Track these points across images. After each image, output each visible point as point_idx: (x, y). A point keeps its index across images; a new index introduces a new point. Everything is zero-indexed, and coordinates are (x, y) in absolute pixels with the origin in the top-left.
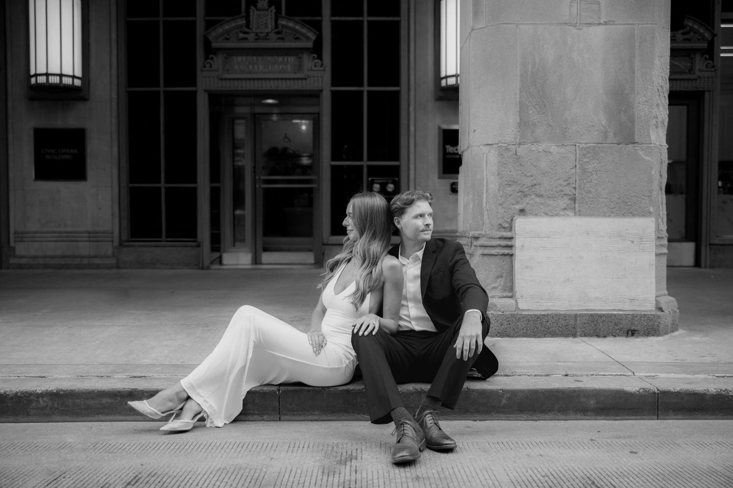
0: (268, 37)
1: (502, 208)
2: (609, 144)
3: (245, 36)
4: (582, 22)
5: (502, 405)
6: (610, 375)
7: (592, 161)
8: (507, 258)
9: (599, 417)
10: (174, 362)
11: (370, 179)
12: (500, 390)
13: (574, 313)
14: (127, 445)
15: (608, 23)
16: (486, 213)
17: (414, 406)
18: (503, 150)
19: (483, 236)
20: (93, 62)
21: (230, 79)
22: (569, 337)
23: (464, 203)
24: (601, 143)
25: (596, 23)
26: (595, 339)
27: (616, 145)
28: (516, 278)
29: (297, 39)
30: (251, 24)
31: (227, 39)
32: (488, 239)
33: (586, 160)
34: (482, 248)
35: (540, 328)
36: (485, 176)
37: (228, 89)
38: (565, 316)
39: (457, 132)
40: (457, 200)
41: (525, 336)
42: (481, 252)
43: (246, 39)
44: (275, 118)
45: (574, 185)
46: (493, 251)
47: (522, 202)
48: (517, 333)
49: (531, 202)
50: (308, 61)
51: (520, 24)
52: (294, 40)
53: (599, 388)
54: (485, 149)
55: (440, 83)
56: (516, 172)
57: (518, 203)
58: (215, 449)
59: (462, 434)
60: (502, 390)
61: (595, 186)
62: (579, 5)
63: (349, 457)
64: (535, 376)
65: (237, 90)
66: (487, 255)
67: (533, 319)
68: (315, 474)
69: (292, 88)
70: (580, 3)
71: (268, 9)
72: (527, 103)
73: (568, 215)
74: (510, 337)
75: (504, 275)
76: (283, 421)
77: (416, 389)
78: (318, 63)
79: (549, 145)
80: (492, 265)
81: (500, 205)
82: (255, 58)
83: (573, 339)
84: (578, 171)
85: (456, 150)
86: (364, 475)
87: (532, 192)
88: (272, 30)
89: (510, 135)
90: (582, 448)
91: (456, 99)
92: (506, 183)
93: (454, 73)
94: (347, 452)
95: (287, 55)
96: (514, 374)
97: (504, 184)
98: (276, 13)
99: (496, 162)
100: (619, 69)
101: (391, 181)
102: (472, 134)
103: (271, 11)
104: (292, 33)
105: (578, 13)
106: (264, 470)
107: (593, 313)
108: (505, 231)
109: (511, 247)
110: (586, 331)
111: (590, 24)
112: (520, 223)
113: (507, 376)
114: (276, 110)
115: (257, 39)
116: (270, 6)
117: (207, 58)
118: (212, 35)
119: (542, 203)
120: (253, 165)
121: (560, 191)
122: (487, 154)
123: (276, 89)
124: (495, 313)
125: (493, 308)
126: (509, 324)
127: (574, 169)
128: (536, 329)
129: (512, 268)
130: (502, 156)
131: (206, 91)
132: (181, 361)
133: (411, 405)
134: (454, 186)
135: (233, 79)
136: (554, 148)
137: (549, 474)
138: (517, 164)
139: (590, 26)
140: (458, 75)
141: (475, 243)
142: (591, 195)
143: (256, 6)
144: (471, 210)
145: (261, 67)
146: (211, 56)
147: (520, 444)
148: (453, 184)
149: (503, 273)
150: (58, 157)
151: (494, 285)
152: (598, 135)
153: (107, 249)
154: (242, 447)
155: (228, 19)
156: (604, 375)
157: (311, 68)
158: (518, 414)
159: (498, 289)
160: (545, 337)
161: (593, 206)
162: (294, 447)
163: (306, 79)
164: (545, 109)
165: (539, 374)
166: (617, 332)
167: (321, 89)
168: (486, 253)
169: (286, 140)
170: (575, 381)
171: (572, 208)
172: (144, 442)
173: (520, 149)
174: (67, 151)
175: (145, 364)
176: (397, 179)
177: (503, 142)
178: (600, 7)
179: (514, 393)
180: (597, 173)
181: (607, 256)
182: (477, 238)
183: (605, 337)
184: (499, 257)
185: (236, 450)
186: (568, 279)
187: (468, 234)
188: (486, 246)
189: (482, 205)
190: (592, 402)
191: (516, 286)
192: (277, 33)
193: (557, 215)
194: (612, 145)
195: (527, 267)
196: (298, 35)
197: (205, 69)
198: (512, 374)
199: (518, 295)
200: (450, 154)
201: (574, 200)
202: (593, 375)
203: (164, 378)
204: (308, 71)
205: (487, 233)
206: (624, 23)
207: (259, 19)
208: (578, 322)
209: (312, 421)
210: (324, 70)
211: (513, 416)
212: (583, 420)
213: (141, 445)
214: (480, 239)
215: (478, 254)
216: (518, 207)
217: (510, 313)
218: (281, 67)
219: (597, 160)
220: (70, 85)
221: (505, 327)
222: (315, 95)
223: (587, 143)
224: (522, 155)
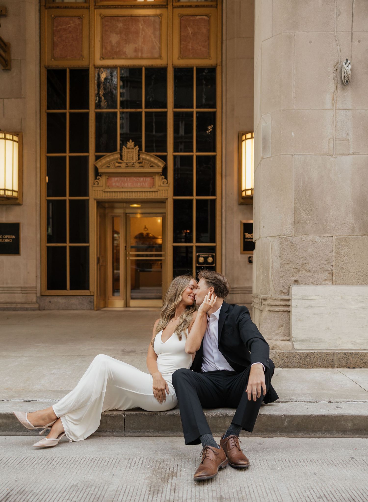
0: (133, 166)
1: (283, 279)
2: (356, 236)
3: (120, 165)
4: (337, 153)
5: (284, 426)
6: (361, 402)
7: (344, 247)
8: (286, 314)
9: (355, 436)
10: (56, 388)
11: (197, 254)
12: (283, 415)
13: (333, 351)
14: (11, 459)
15: (354, 153)
16: (271, 283)
17: (221, 426)
18: (283, 240)
19: (269, 298)
20: (25, 181)
21: (110, 192)
22: (329, 368)
23: (256, 275)
24: (350, 235)
25: (347, 154)
26: (347, 370)
27: (360, 236)
28: (292, 327)
29: (152, 166)
30: (123, 157)
31: (109, 167)
32: (273, 300)
33: (340, 246)
34: (269, 306)
35: (309, 362)
36: (271, 258)
37: (109, 198)
38: (326, 354)
39: (251, 225)
40: (252, 268)
41: (299, 368)
42: (268, 309)
43: (120, 167)
44: (139, 216)
45: (332, 263)
46: (277, 309)
47: (296, 275)
48: (293, 365)
49: (302, 275)
50: (159, 180)
51: (294, 155)
52: (150, 167)
53: (355, 415)
54: (271, 239)
55: (241, 194)
56: (292, 255)
57: (293, 276)
58: (74, 464)
59: (255, 451)
60: (285, 415)
61: (346, 265)
62: (334, 141)
63: (171, 474)
64: (308, 402)
65: (114, 199)
66: (272, 311)
67: (304, 356)
68: (143, 493)
69: (148, 197)
70: (335, 140)
71: (134, 148)
72: (300, 208)
73: (328, 284)
74: (288, 368)
75: (284, 325)
76: (127, 436)
77: (222, 414)
78: (165, 181)
79: (314, 236)
80: (275, 318)
81: (281, 277)
82: (125, 178)
83: (332, 370)
84: (334, 254)
85: (252, 236)
86: (181, 495)
87: (303, 268)
88: (136, 161)
89: (288, 230)
90: (345, 466)
91: (252, 204)
92: (285, 262)
93: (250, 188)
94: (170, 469)
95: (145, 176)
96: (292, 401)
97: (284, 263)
98: (139, 150)
99: (278, 248)
100: (363, 185)
101: (211, 256)
102: (262, 229)
103: (136, 149)
104: (148, 163)
105: (334, 147)
106: (106, 487)
107: (346, 351)
108: (285, 295)
109: (289, 306)
110: (341, 364)
111: (342, 155)
112: (295, 289)
113: (287, 402)
114: (139, 211)
115: (127, 167)
116: (135, 146)
117: (96, 178)
118: (99, 164)
119: (310, 276)
120: (125, 245)
121: (322, 268)
122: (272, 243)
123: (138, 198)
124: (278, 351)
125: (276, 348)
126: (288, 359)
127: (332, 253)
128: (306, 363)
129: (290, 321)
130: (282, 244)
131: (95, 199)
132: (61, 387)
133: (219, 426)
134: (250, 259)
135: (112, 192)
136: (318, 239)
137: (322, 495)
138: (293, 249)
139: (343, 156)
140: (253, 189)
141: (264, 303)
142: (343, 271)
143: (126, 146)
144: (261, 280)
145: (129, 184)
146: (98, 177)
147: (299, 461)
148: (250, 257)
149: (283, 324)
150: (3, 240)
151: (277, 332)
152: (348, 229)
153: (33, 298)
154: (94, 462)
155: (108, 154)
156: (357, 402)
157: (161, 185)
158: (296, 433)
159: (280, 335)
160: (312, 368)
161: (345, 278)
162: (132, 463)
163: (157, 192)
164: (312, 212)
165: (310, 400)
166: (363, 365)
167: (167, 198)
168: (272, 310)
169: (146, 230)
170: (337, 407)
171: (330, 280)
172: (24, 456)
173: (295, 239)
174: (8, 236)
175: (35, 389)
176: (214, 254)
177: (283, 234)
178: (349, 143)
179: (293, 418)
180: (347, 255)
181: (355, 312)
182: (265, 299)
183: (354, 368)
184: (281, 312)
185: (89, 465)
186: (328, 328)
187: (259, 297)
188: (271, 305)
189: (269, 277)
190: (350, 425)
191: (292, 333)
192: (139, 163)
193: (320, 284)
194: (358, 236)
195: (300, 320)
196: (152, 165)
197: (94, 185)
198: (291, 401)
199: (294, 339)
200: (247, 238)
201: (332, 274)
202: (349, 402)
203: (46, 402)
204: (159, 186)
205: (272, 296)
206: (365, 153)
207: (128, 154)
208: (335, 358)
209: (148, 436)
210: (169, 186)
211: (292, 434)
212: (343, 437)
213: (21, 460)
214: (267, 300)
215: (266, 310)
216: (294, 279)
217: (288, 351)
218: (142, 184)
219: (348, 246)
220: (10, 196)
221: (285, 361)
222: (163, 202)
223: (341, 235)
224: (296, 243)
